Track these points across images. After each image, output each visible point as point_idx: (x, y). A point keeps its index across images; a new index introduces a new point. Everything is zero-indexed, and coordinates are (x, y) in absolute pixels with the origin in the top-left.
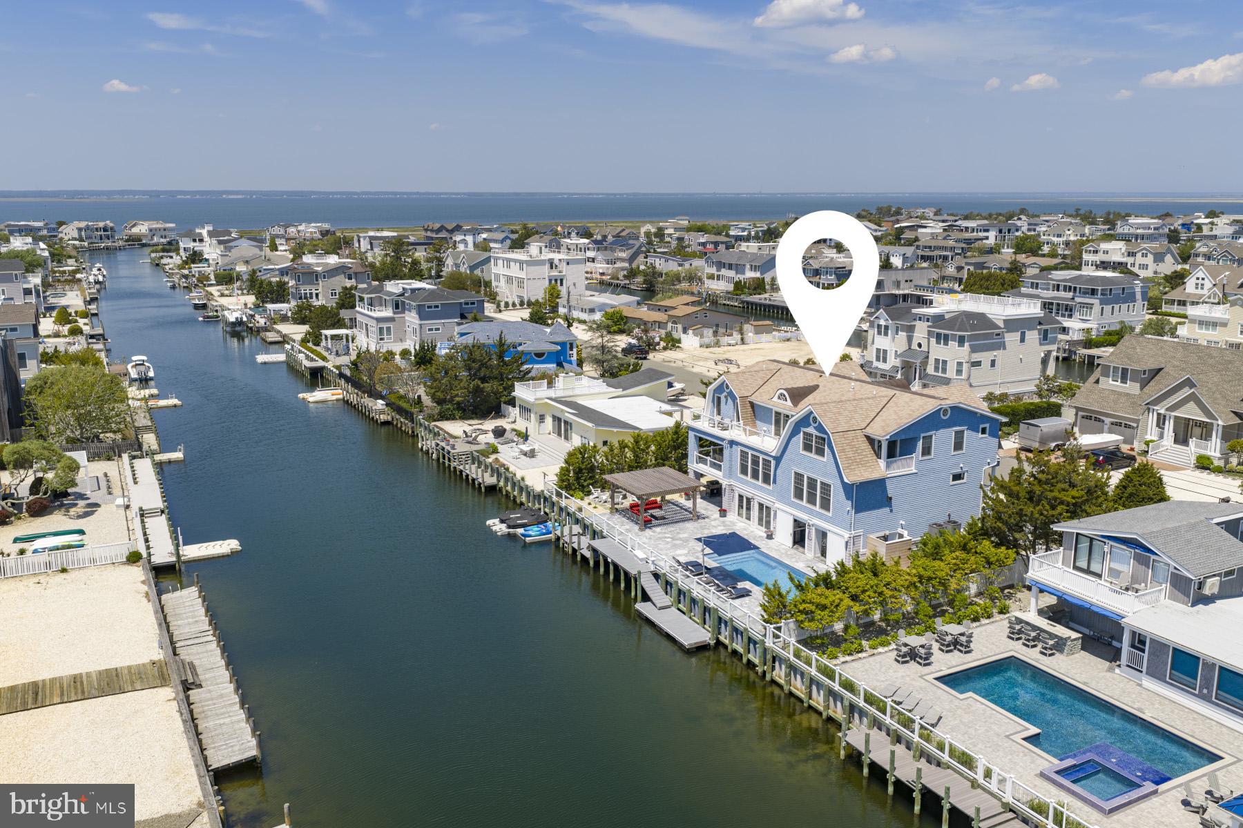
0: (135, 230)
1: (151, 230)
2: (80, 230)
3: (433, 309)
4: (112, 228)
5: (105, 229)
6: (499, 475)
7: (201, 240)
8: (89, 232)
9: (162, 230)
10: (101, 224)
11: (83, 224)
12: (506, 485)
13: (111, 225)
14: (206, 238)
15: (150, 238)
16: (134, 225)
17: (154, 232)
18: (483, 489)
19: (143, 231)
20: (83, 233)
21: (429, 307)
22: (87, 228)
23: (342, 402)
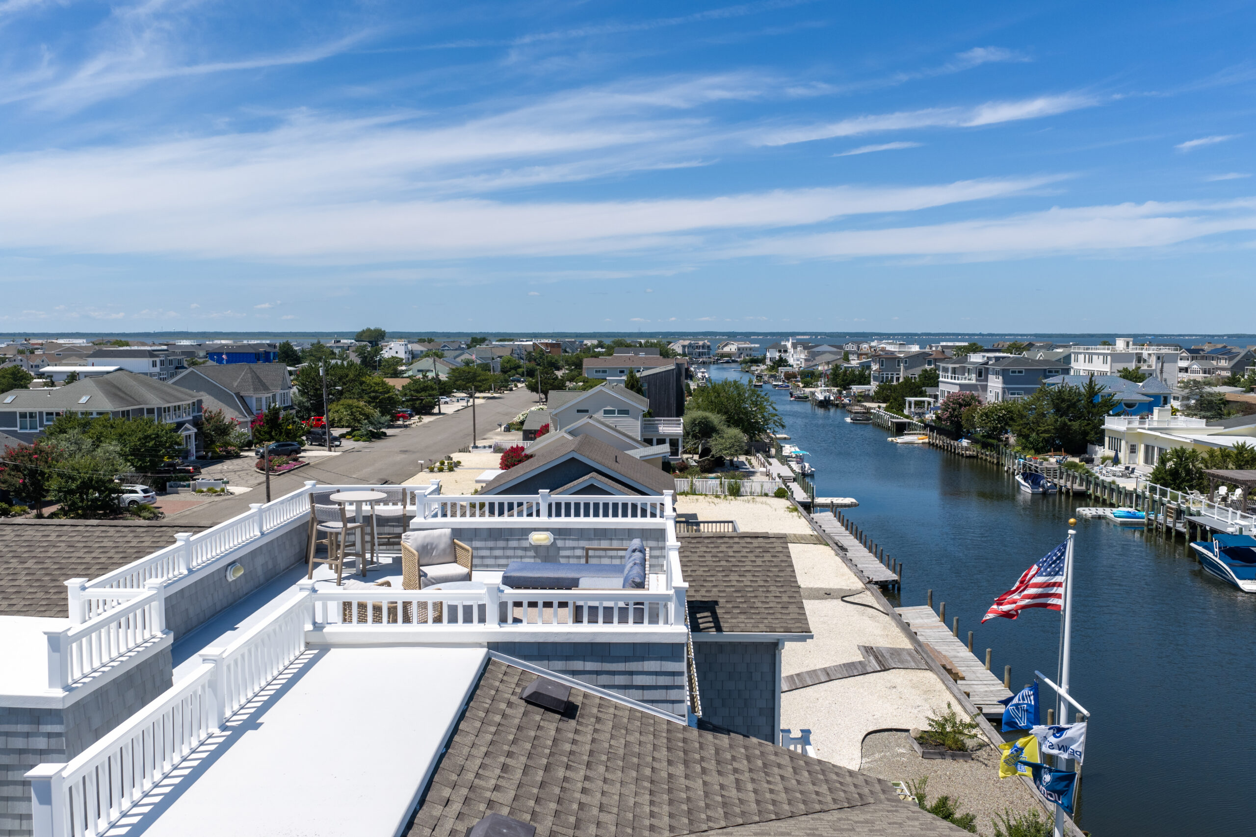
0: (727, 349)
1: (739, 349)
2: (684, 347)
3: (1017, 374)
4: (709, 347)
5: (703, 347)
6: (1089, 483)
7: (786, 351)
8: (691, 350)
9: (748, 350)
10: (701, 343)
11: (687, 343)
12: (1095, 490)
13: (708, 344)
14: (791, 350)
15: (737, 356)
16: (726, 345)
17: (741, 351)
18: (1071, 494)
19: (733, 350)
20: (686, 350)
21: (1013, 372)
22: (690, 346)
23: (927, 445)
